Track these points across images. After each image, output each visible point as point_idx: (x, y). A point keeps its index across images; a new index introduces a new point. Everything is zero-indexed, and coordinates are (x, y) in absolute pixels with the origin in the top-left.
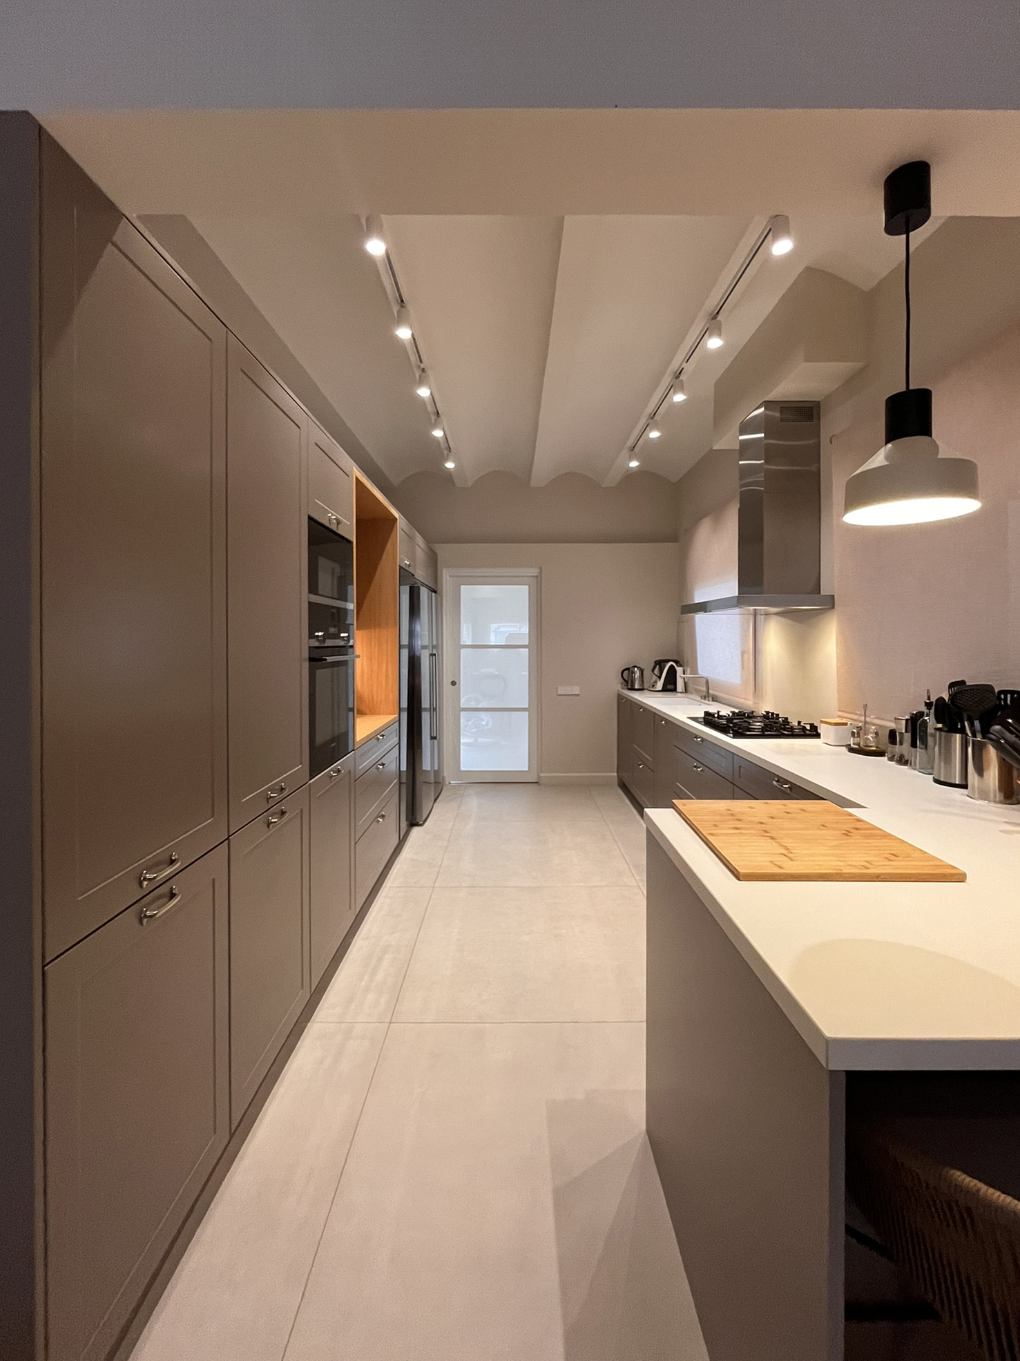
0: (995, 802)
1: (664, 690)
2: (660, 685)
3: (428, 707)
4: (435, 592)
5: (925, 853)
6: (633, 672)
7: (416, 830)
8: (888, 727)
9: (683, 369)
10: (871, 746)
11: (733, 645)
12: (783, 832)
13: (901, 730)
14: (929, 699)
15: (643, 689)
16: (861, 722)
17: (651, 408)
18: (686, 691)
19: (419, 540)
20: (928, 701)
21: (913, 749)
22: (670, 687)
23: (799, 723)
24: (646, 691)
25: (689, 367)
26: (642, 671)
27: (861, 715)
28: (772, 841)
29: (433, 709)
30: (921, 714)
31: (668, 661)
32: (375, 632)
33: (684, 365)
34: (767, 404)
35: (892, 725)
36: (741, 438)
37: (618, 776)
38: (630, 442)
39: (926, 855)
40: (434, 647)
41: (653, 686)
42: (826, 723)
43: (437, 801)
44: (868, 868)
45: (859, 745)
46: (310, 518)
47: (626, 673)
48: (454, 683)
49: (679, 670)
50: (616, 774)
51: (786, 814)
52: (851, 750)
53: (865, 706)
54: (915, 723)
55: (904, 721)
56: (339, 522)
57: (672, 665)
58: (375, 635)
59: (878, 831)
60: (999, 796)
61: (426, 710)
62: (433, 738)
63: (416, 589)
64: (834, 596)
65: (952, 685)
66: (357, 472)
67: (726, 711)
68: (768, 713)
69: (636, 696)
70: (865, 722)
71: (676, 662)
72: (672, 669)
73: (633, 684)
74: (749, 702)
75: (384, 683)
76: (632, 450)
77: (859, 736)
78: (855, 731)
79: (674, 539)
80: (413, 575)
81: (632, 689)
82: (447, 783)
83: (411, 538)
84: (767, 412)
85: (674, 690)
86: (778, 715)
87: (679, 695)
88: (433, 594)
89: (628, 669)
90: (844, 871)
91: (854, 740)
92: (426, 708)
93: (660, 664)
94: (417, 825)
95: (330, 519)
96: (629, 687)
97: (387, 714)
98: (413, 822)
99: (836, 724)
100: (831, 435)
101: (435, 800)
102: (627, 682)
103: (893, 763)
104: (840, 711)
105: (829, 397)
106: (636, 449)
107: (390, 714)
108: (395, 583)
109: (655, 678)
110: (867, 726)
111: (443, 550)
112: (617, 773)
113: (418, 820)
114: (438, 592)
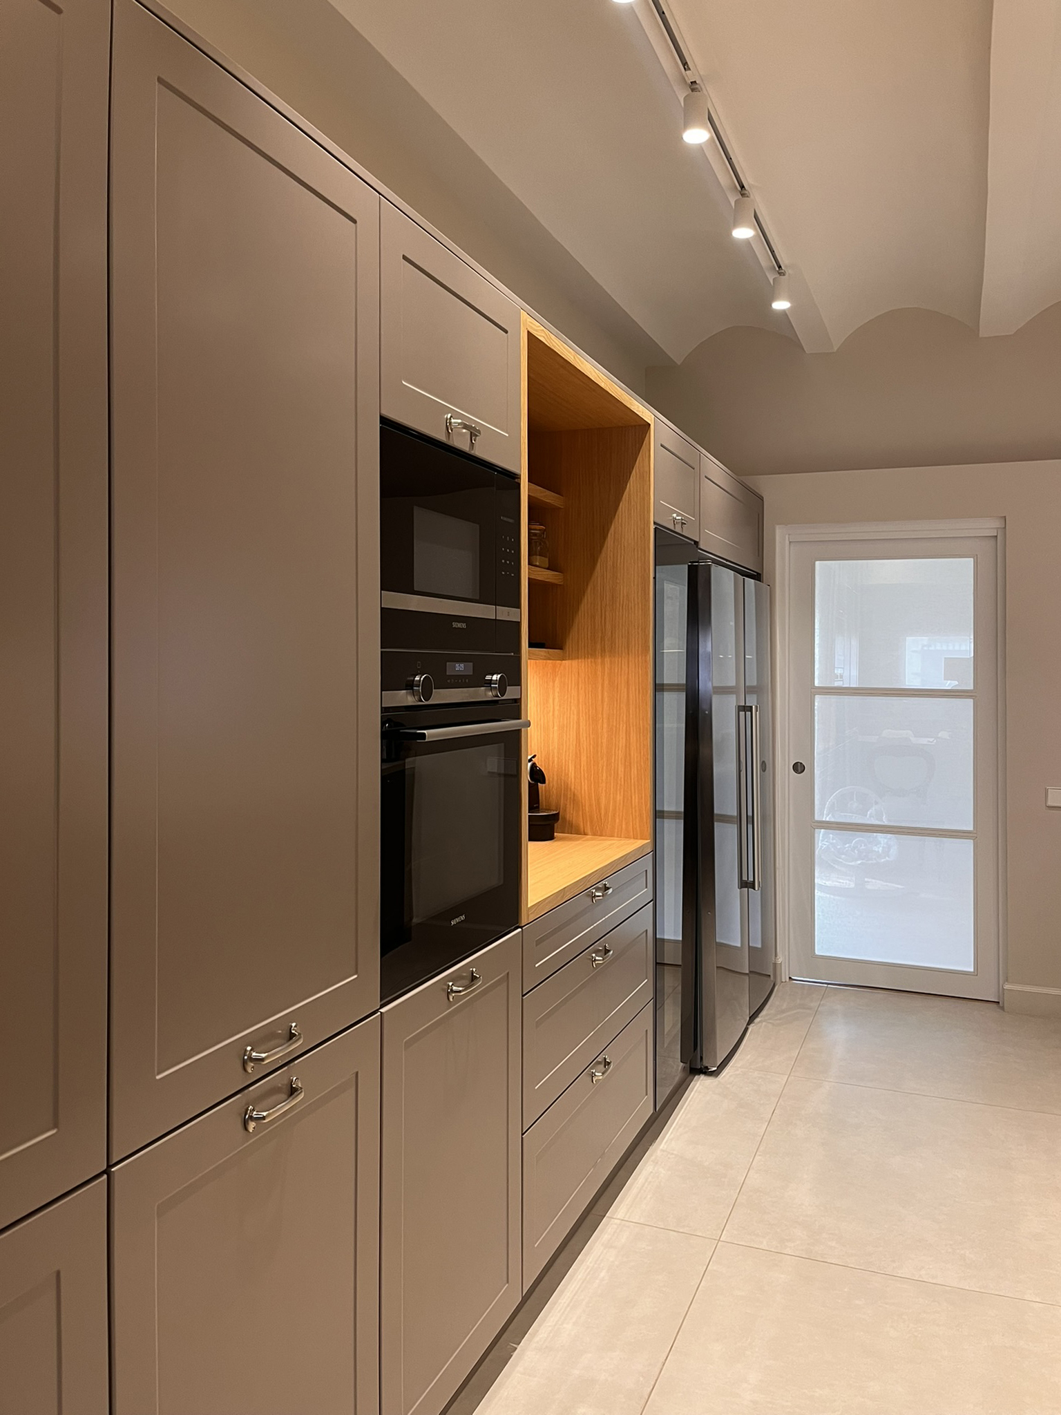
3: (735, 813)
4: (757, 577)
7: (700, 1084)
19: (713, 467)
29: (744, 820)
32: (603, 663)
40: (749, 690)
43: (757, 1020)
46: (384, 421)
48: (798, 768)
56: (474, 433)
58: (603, 672)
61: (725, 819)
62: (746, 884)
63: (700, 571)
66: (531, 323)
75: (621, 769)
80: (696, 543)
82: (785, 978)
83: (690, 467)
88: (750, 582)
92: (732, 817)
94: (705, 1071)
95: (448, 425)
97: (628, 837)
98: (696, 1066)
101: (752, 1019)
107: (635, 838)
108: (646, 563)
111: (773, 488)
113: (705, 1063)
114: (765, 577)
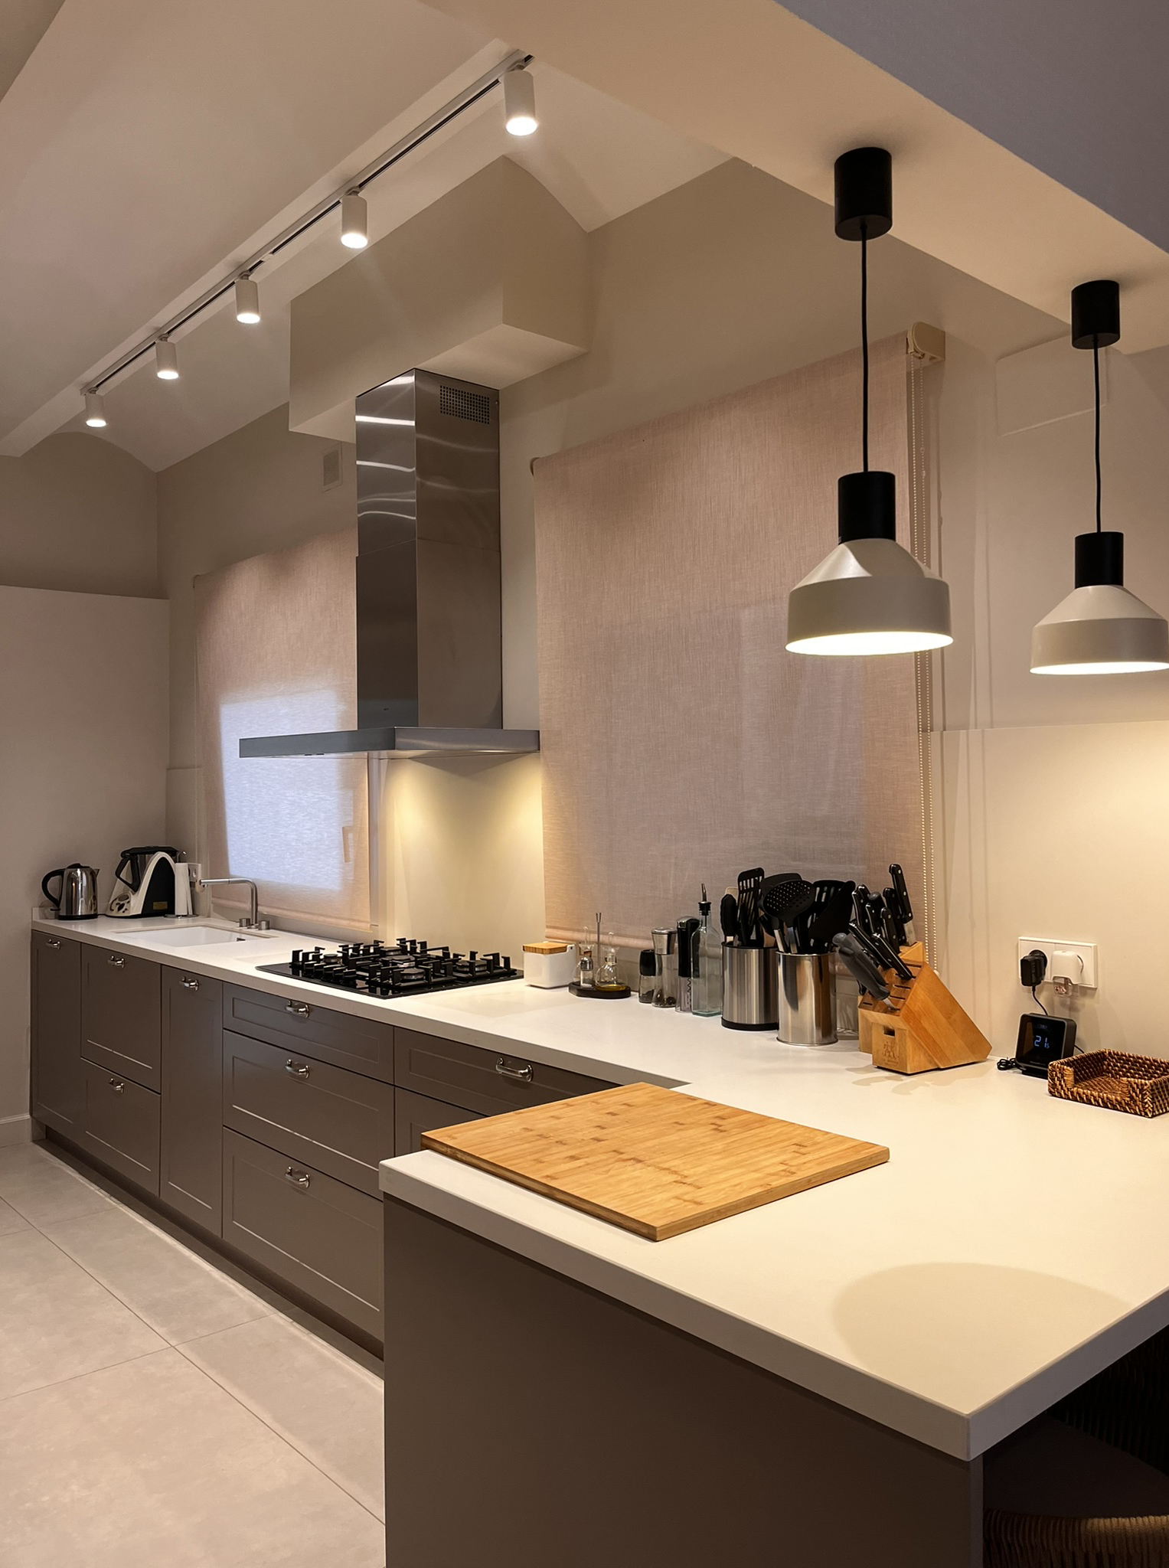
0: (812, 1044)
1: (148, 912)
2: (137, 902)
5: (827, 1133)
6: (73, 879)
8: (639, 949)
9: (261, 262)
10: (610, 983)
11: (322, 815)
12: (642, 1146)
13: (661, 950)
14: (705, 899)
15: (94, 916)
16: (590, 943)
17: (165, 316)
18: (195, 912)
20: (703, 903)
21: (683, 979)
22: (156, 906)
23: (473, 955)
24: (100, 919)
25: (272, 263)
26: (93, 875)
27: (590, 932)
28: (639, 1165)
30: (694, 924)
31: (153, 851)
33: (266, 257)
34: (420, 373)
35: (648, 945)
36: (360, 418)
37: (36, 1121)
38: (92, 374)
39: (829, 1135)
41: (121, 907)
42: (535, 950)
44: (793, 1173)
45: (592, 982)
47: (53, 882)
49: (180, 870)
50: (27, 1116)
51: (610, 1117)
52: (583, 993)
53: (599, 916)
54: (686, 937)
55: (666, 937)
57: (163, 860)
59: (747, 1116)
60: (816, 1034)
64: (539, 731)
65: (743, 876)
67: (332, 949)
68: (403, 941)
69: (82, 928)
70: (598, 943)
71: (172, 852)
72: (164, 869)
73: (72, 903)
74: (363, 925)
76: (93, 391)
77: (591, 968)
78: (585, 959)
79: (155, 589)
81: (71, 916)
84: (420, 385)
85: (169, 911)
86: (424, 944)
87: (180, 922)
89: (60, 872)
90: (774, 1184)
91: (584, 974)
93: (134, 858)
96: (63, 913)
99: (552, 951)
100: (531, 458)
102: (56, 902)
103: (650, 1006)
104: (547, 927)
105: (519, 386)
106: (100, 392)
109: (119, 887)
110: (603, 948)
112: (31, 1115)
